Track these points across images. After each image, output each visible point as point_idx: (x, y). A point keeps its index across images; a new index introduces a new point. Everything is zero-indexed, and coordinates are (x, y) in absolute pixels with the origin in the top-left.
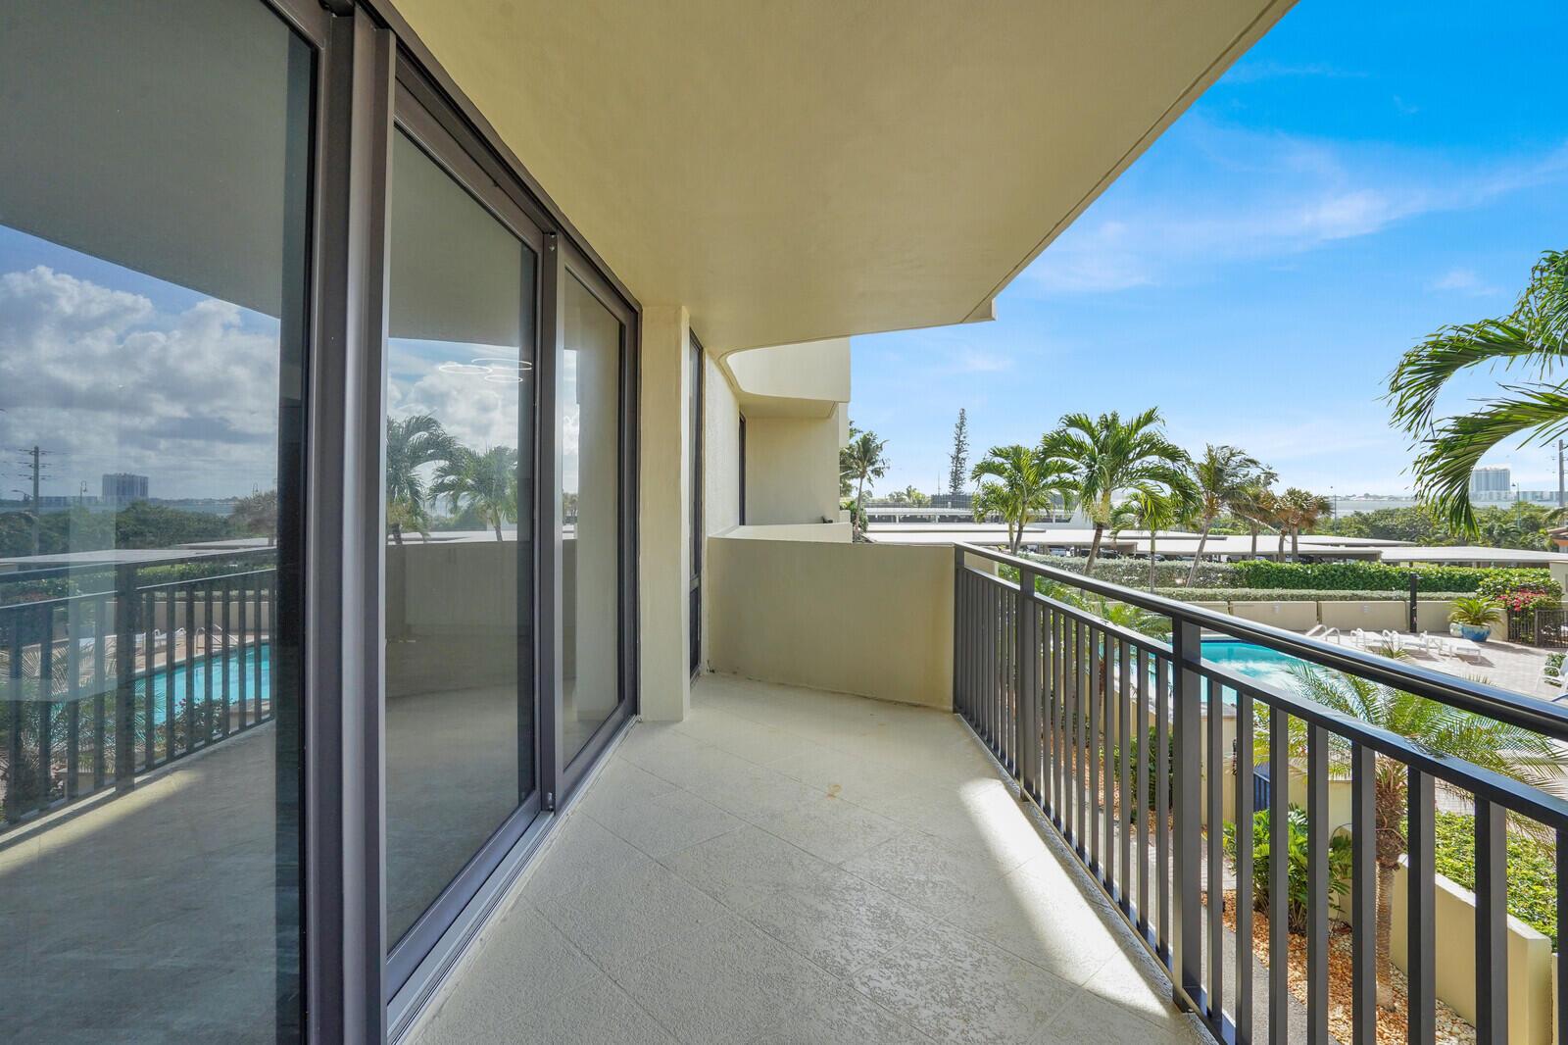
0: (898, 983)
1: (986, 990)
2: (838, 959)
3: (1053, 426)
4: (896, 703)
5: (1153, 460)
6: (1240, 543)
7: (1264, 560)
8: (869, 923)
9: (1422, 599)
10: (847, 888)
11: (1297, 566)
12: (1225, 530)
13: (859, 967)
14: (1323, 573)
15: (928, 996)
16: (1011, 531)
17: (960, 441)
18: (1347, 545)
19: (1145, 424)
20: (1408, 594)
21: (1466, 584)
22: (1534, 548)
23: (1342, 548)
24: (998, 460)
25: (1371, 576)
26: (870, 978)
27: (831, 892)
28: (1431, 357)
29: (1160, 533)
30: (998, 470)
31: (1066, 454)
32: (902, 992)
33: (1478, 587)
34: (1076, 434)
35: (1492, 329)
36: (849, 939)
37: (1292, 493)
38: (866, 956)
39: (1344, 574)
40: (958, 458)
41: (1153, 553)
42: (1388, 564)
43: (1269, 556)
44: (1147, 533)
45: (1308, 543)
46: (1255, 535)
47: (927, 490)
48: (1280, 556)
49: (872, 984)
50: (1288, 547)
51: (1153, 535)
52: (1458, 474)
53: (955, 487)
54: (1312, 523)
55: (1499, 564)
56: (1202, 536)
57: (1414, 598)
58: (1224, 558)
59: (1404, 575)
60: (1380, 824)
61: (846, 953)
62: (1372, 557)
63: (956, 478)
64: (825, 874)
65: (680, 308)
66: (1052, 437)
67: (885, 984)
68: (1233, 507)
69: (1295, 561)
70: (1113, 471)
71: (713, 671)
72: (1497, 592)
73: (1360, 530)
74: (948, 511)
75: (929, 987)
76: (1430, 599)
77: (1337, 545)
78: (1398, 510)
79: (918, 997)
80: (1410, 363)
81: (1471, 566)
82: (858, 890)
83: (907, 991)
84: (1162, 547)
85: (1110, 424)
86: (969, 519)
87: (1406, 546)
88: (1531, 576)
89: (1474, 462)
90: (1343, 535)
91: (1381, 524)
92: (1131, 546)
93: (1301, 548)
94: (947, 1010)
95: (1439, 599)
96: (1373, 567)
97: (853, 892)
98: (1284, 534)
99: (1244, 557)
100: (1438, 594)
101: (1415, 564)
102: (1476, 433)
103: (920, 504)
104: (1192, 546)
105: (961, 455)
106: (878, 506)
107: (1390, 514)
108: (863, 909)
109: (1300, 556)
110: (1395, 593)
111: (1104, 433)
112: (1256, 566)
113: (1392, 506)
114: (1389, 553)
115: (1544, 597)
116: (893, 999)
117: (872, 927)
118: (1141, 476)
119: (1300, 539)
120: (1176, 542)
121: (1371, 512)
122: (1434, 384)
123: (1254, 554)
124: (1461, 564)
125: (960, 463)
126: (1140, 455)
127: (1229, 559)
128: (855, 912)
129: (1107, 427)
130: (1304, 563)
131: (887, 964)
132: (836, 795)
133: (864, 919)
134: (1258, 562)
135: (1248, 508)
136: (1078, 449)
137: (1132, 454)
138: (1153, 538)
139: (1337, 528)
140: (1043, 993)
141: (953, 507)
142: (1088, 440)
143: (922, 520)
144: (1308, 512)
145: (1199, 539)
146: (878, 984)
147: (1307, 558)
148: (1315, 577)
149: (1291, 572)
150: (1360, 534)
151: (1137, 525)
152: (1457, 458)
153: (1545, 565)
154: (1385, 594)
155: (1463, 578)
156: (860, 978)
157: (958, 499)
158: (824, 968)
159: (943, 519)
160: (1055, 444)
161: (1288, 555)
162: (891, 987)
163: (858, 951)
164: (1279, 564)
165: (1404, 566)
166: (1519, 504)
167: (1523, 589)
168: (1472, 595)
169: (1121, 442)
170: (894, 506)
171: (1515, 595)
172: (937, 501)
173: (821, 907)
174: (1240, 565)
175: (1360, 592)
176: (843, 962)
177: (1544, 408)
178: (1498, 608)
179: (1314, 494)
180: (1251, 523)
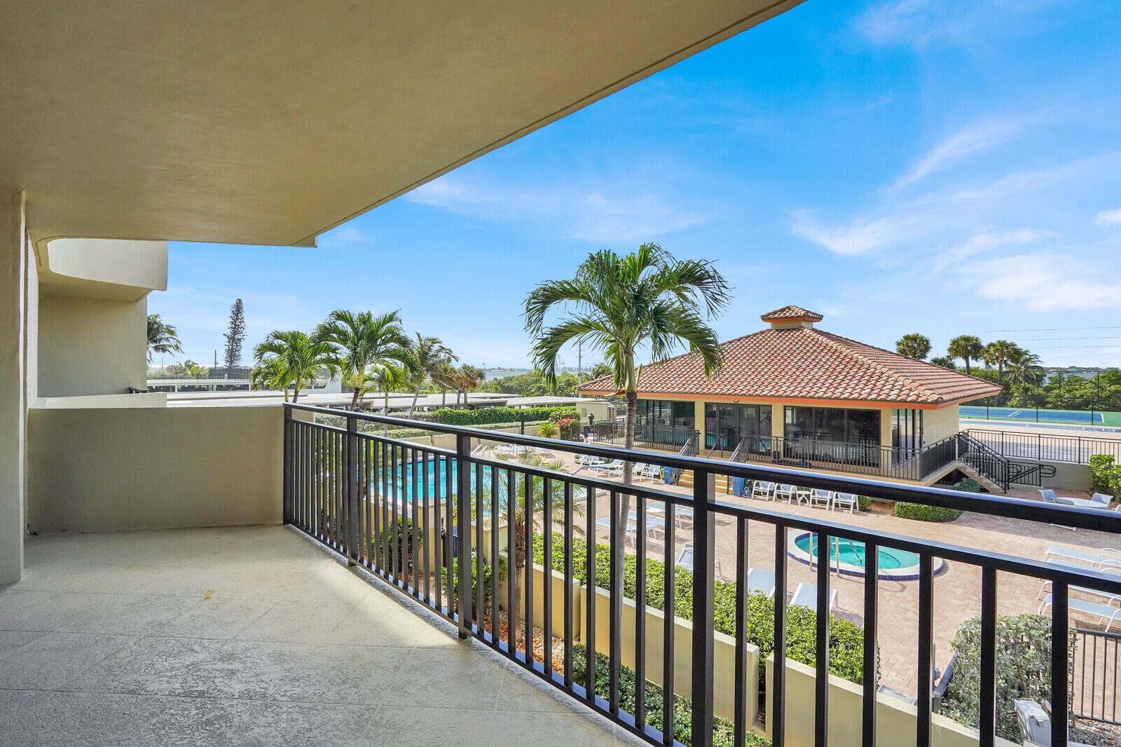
0: (306, 686)
1: (362, 668)
2: (259, 690)
3: (323, 318)
4: (236, 526)
5: (393, 345)
6: (435, 399)
7: (450, 409)
8: (273, 663)
9: (526, 426)
10: (247, 649)
11: (466, 411)
12: (425, 391)
13: (275, 689)
14: (480, 415)
15: (328, 684)
16: (286, 396)
17: (236, 325)
18: (491, 398)
19: (389, 322)
20: (520, 424)
21: (544, 416)
22: (570, 396)
23: (488, 400)
24: (278, 342)
25: (503, 415)
26: (286, 691)
27: (235, 656)
28: (543, 295)
29: (390, 394)
30: (278, 350)
31: (334, 340)
32: (311, 690)
33: (549, 417)
34: (341, 324)
35: (566, 285)
36: (262, 676)
37: (465, 367)
38: (278, 681)
39: (490, 415)
40: (234, 339)
41: (386, 407)
42: (511, 407)
43: (451, 406)
44: (383, 395)
45: (474, 397)
46: (444, 393)
47: (206, 363)
48: (457, 406)
49: (288, 694)
50: (462, 401)
51: (387, 395)
52: (550, 357)
53: (231, 362)
54: (474, 385)
55: (557, 405)
56: (414, 395)
57: (523, 426)
58: (425, 409)
59: (518, 413)
60: (517, 545)
61: (263, 685)
62: (503, 404)
63: (232, 355)
64: (225, 648)
65: (20, 193)
66: (325, 327)
67: (298, 690)
68: (432, 376)
69: (465, 408)
70: (366, 352)
71: (35, 534)
72: (556, 419)
73: (497, 389)
74: (225, 381)
75: (327, 680)
76: (530, 425)
77: (486, 398)
78: (514, 377)
79: (322, 688)
80: (534, 298)
81: (545, 406)
82: (256, 648)
83: (314, 688)
84: (393, 403)
85: (365, 320)
86: (245, 388)
87: (518, 397)
88: (569, 410)
89: (557, 351)
90: (488, 392)
91: (506, 385)
92: (369, 404)
93: (469, 401)
94: (343, 687)
95: (534, 425)
96: (503, 409)
97: (252, 651)
98: (460, 392)
99: (438, 408)
100: (533, 423)
101: (522, 407)
102: (559, 336)
103: (198, 376)
104: (408, 402)
105: (238, 336)
106: (155, 378)
107: (511, 379)
108: (264, 658)
109: (469, 405)
110: (515, 423)
111: (362, 327)
112: (445, 413)
113: (511, 375)
114: (510, 402)
115: (574, 420)
116: (306, 695)
117: (276, 664)
118: (385, 356)
119: (469, 395)
120: (400, 399)
121: (502, 378)
122: (543, 309)
123: (444, 406)
124: (542, 406)
125: (236, 343)
126: (385, 342)
127: (428, 409)
128: (259, 661)
129: (364, 323)
130: (470, 409)
131: (295, 680)
132: (211, 596)
133: (268, 662)
134: (446, 410)
135: (441, 377)
136: (343, 338)
137: (379, 340)
138: (386, 397)
139: (485, 388)
140: (394, 658)
141: (229, 378)
142: (350, 330)
143: (201, 389)
144: (472, 378)
145: (413, 397)
146: (293, 692)
147: (472, 407)
148: (476, 417)
149: (464, 415)
150: (497, 391)
151: (378, 389)
152: (551, 348)
153: (574, 404)
154: (510, 424)
155: (543, 413)
156: (279, 694)
157: (233, 372)
158: (251, 698)
159: (220, 388)
160: (326, 332)
161: (462, 405)
162: (301, 690)
163: (271, 680)
164: (457, 411)
165: (517, 408)
166: (564, 373)
167: (567, 417)
168: (547, 421)
169: (372, 332)
170: (173, 378)
171: (564, 420)
172: (214, 373)
173: (231, 667)
174: (436, 413)
175: (498, 424)
176: (263, 690)
177: (583, 326)
178: (557, 428)
179: (476, 367)
180: (443, 386)
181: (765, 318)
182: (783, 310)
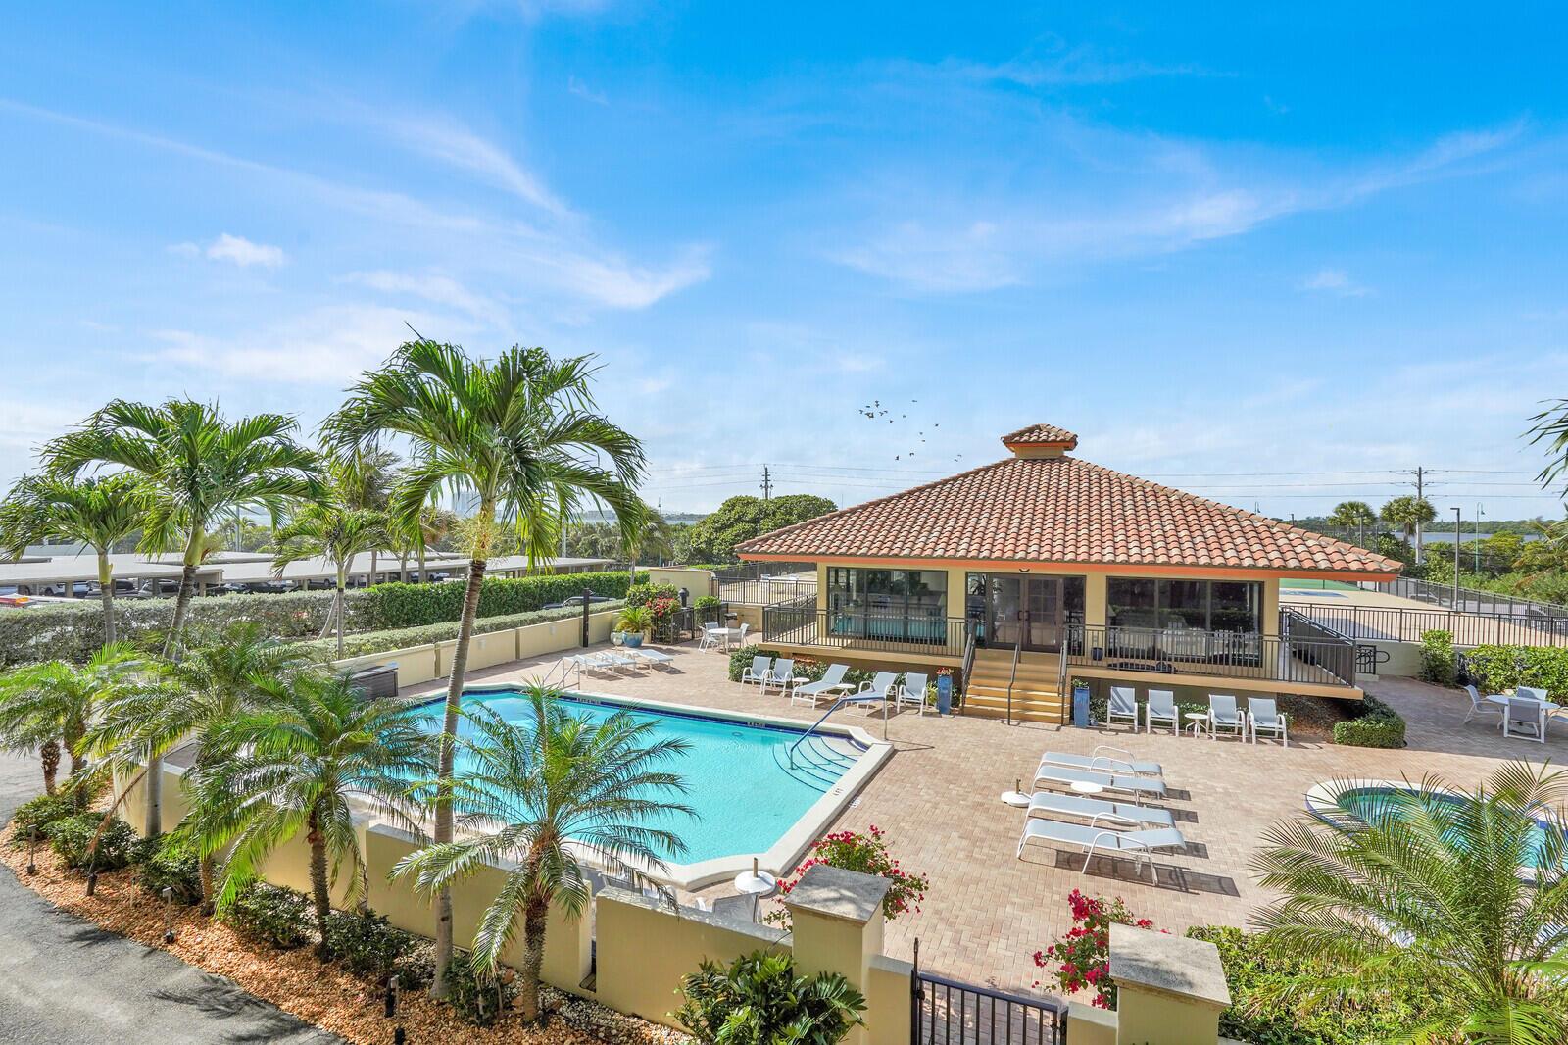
9: (593, 611)
57: (586, 612)
72: (641, 600)
76: (598, 610)
110: (568, 609)
123: (373, 574)
167: (658, 595)
171: (655, 601)
174: (375, 590)
181: (1008, 441)
182: (1031, 431)
